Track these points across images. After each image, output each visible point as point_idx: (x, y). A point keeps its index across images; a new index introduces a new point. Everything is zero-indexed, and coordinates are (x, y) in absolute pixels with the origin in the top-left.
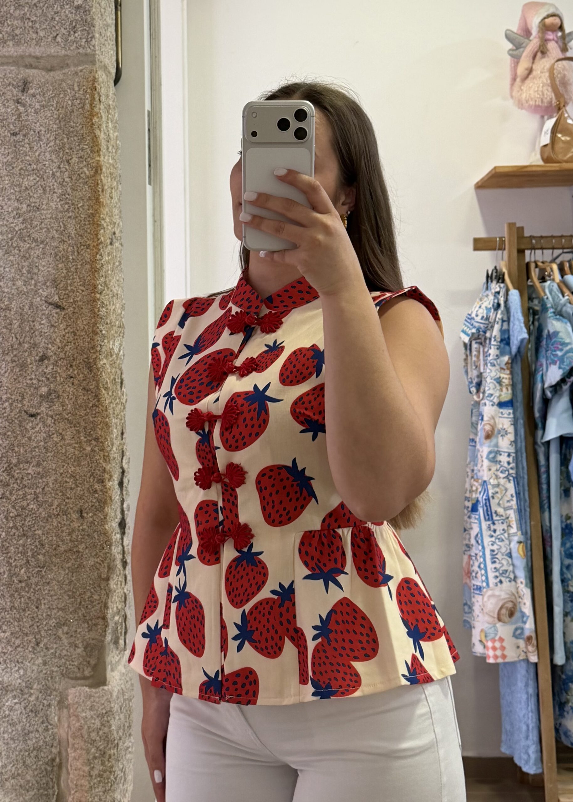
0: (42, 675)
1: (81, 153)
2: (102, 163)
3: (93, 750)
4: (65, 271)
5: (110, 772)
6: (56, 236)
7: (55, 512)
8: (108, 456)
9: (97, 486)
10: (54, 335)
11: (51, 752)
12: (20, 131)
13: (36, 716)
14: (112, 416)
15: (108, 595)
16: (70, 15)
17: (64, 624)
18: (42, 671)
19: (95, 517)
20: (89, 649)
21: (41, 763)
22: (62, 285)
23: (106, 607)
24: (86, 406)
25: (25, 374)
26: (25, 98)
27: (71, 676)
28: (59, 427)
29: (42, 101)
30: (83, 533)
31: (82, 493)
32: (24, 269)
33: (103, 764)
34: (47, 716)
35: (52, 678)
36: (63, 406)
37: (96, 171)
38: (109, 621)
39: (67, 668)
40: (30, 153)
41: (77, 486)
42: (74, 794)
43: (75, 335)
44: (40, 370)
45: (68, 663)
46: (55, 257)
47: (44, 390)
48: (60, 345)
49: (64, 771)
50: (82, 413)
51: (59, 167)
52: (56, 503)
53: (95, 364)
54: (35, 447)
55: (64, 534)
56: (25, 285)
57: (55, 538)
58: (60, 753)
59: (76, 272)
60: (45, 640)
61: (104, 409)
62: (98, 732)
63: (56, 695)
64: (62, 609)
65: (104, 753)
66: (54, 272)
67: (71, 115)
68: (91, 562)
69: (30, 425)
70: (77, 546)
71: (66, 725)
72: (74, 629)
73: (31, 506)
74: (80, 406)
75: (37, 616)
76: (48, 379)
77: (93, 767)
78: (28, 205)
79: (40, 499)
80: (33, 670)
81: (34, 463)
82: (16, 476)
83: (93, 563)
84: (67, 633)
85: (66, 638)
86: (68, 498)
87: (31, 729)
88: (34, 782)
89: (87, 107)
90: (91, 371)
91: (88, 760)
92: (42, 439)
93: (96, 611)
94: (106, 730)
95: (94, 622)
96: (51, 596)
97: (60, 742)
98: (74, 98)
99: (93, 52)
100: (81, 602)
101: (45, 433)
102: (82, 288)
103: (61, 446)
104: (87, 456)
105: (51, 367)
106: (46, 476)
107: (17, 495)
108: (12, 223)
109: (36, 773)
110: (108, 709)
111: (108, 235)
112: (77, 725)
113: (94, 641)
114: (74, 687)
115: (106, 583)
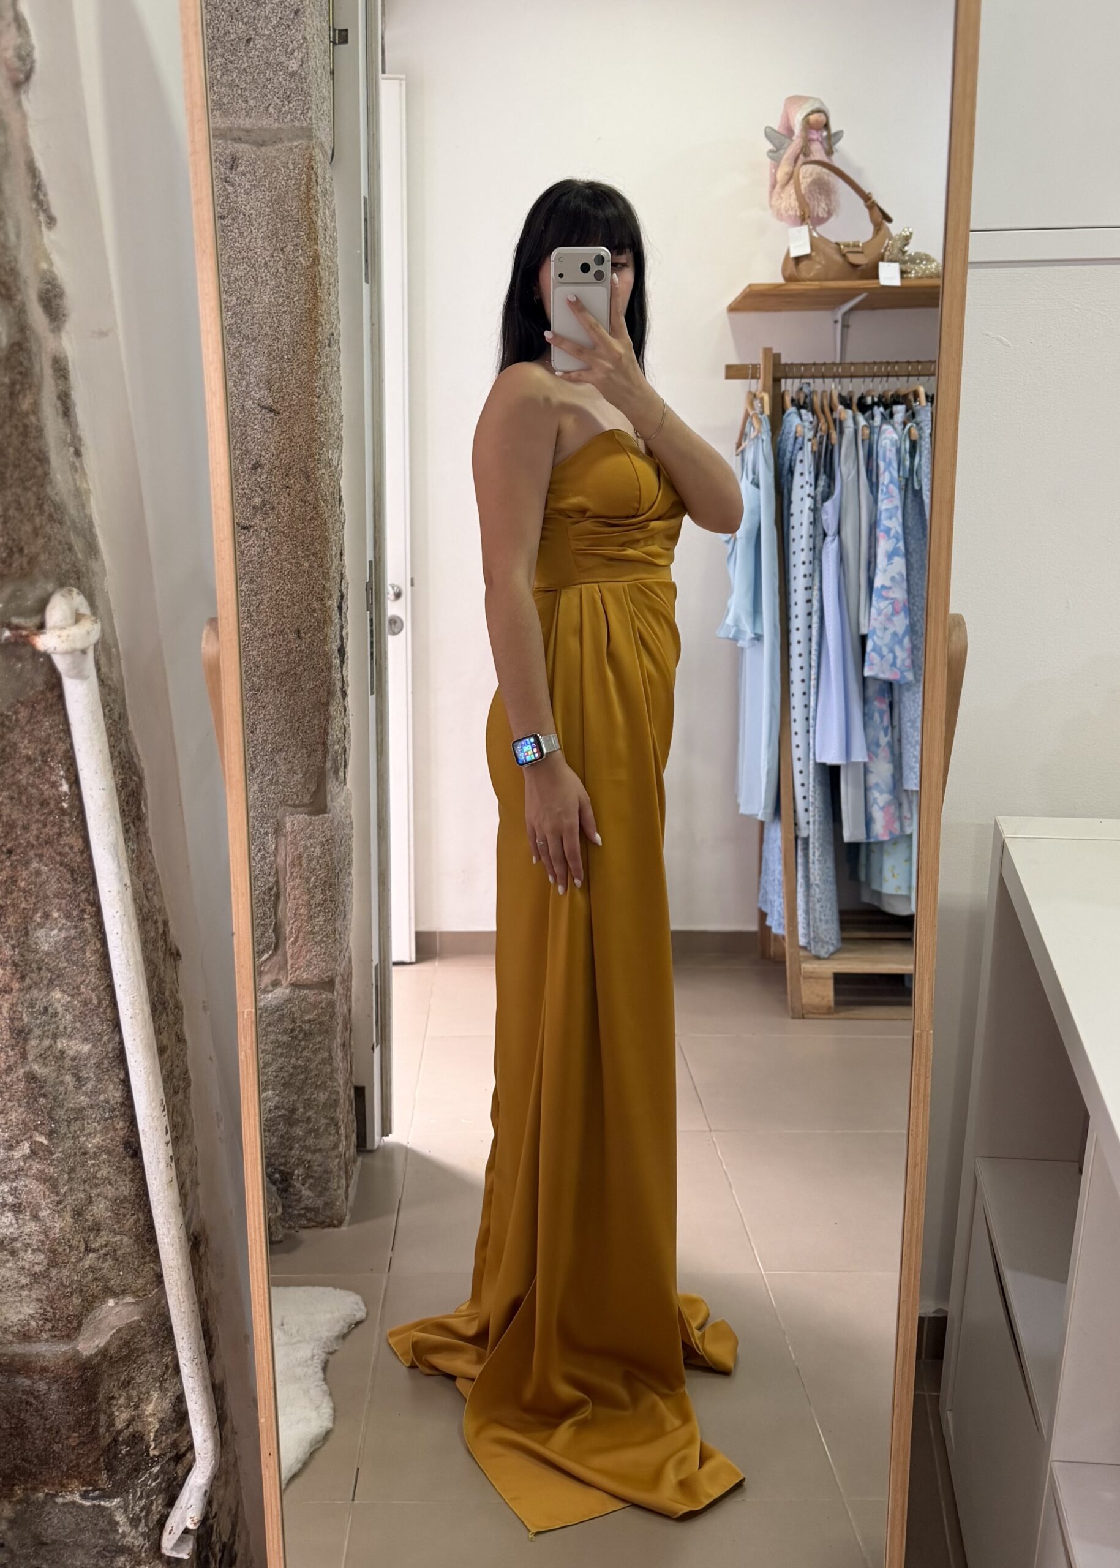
0: (257, 803)
1: (296, 241)
2: (320, 253)
3: (312, 879)
4: (279, 372)
6: (270, 333)
7: (270, 631)
8: (328, 573)
9: (315, 605)
10: (269, 442)
11: (268, 883)
12: (228, 214)
13: (252, 844)
14: (331, 532)
15: (328, 720)
17: (281, 750)
18: (257, 799)
19: (313, 638)
20: (308, 775)
22: (276, 387)
23: (326, 733)
24: (304, 519)
26: (232, 176)
27: (289, 802)
28: (275, 540)
29: (252, 181)
30: (301, 654)
31: (300, 612)
33: (323, 893)
34: (263, 844)
35: (268, 805)
36: (279, 518)
37: (314, 261)
38: (329, 748)
39: (285, 795)
41: (294, 605)
42: (293, 923)
43: (291, 441)
44: (254, 479)
45: (286, 789)
46: (269, 356)
47: (257, 501)
48: (274, 452)
49: (282, 898)
51: (272, 256)
52: (271, 623)
53: (314, 473)
54: (248, 563)
55: (281, 655)
56: (235, 386)
57: (270, 660)
58: (277, 882)
59: (292, 373)
60: (261, 767)
61: (323, 522)
62: (318, 861)
63: (274, 823)
64: (279, 734)
65: (326, 882)
66: (268, 372)
68: (310, 685)
69: (243, 537)
70: (295, 668)
71: (283, 853)
72: (292, 754)
74: (298, 519)
75: (252, 741)
76: (262, 489)
77: (313, 896)
78: (238, 298)
79: (255, 617)
81: (248, 579)
83: (312, 686)
84: (285, 759)
85: (284, 764)
86: (285, 617)
90: (308, 481)
91: (308, 889)
92: (256, 553)
93: (315, 736)
94: (328, 858)
95: (314, 748)
96: (268, 720)
97: (277, 872)
98: (289, 177)
99: (310, 126)
100: (299, 727)
101: (259, 546)
102: (297, 390)
103: (277, 562)
104: (305, 572)
105: (265, 476)
106: (261, 594)
110: (329, 836)
111: (327, 335)
112: (295, 854)
113: (314, 768)
114: (292, 814)
115: (325, 708)
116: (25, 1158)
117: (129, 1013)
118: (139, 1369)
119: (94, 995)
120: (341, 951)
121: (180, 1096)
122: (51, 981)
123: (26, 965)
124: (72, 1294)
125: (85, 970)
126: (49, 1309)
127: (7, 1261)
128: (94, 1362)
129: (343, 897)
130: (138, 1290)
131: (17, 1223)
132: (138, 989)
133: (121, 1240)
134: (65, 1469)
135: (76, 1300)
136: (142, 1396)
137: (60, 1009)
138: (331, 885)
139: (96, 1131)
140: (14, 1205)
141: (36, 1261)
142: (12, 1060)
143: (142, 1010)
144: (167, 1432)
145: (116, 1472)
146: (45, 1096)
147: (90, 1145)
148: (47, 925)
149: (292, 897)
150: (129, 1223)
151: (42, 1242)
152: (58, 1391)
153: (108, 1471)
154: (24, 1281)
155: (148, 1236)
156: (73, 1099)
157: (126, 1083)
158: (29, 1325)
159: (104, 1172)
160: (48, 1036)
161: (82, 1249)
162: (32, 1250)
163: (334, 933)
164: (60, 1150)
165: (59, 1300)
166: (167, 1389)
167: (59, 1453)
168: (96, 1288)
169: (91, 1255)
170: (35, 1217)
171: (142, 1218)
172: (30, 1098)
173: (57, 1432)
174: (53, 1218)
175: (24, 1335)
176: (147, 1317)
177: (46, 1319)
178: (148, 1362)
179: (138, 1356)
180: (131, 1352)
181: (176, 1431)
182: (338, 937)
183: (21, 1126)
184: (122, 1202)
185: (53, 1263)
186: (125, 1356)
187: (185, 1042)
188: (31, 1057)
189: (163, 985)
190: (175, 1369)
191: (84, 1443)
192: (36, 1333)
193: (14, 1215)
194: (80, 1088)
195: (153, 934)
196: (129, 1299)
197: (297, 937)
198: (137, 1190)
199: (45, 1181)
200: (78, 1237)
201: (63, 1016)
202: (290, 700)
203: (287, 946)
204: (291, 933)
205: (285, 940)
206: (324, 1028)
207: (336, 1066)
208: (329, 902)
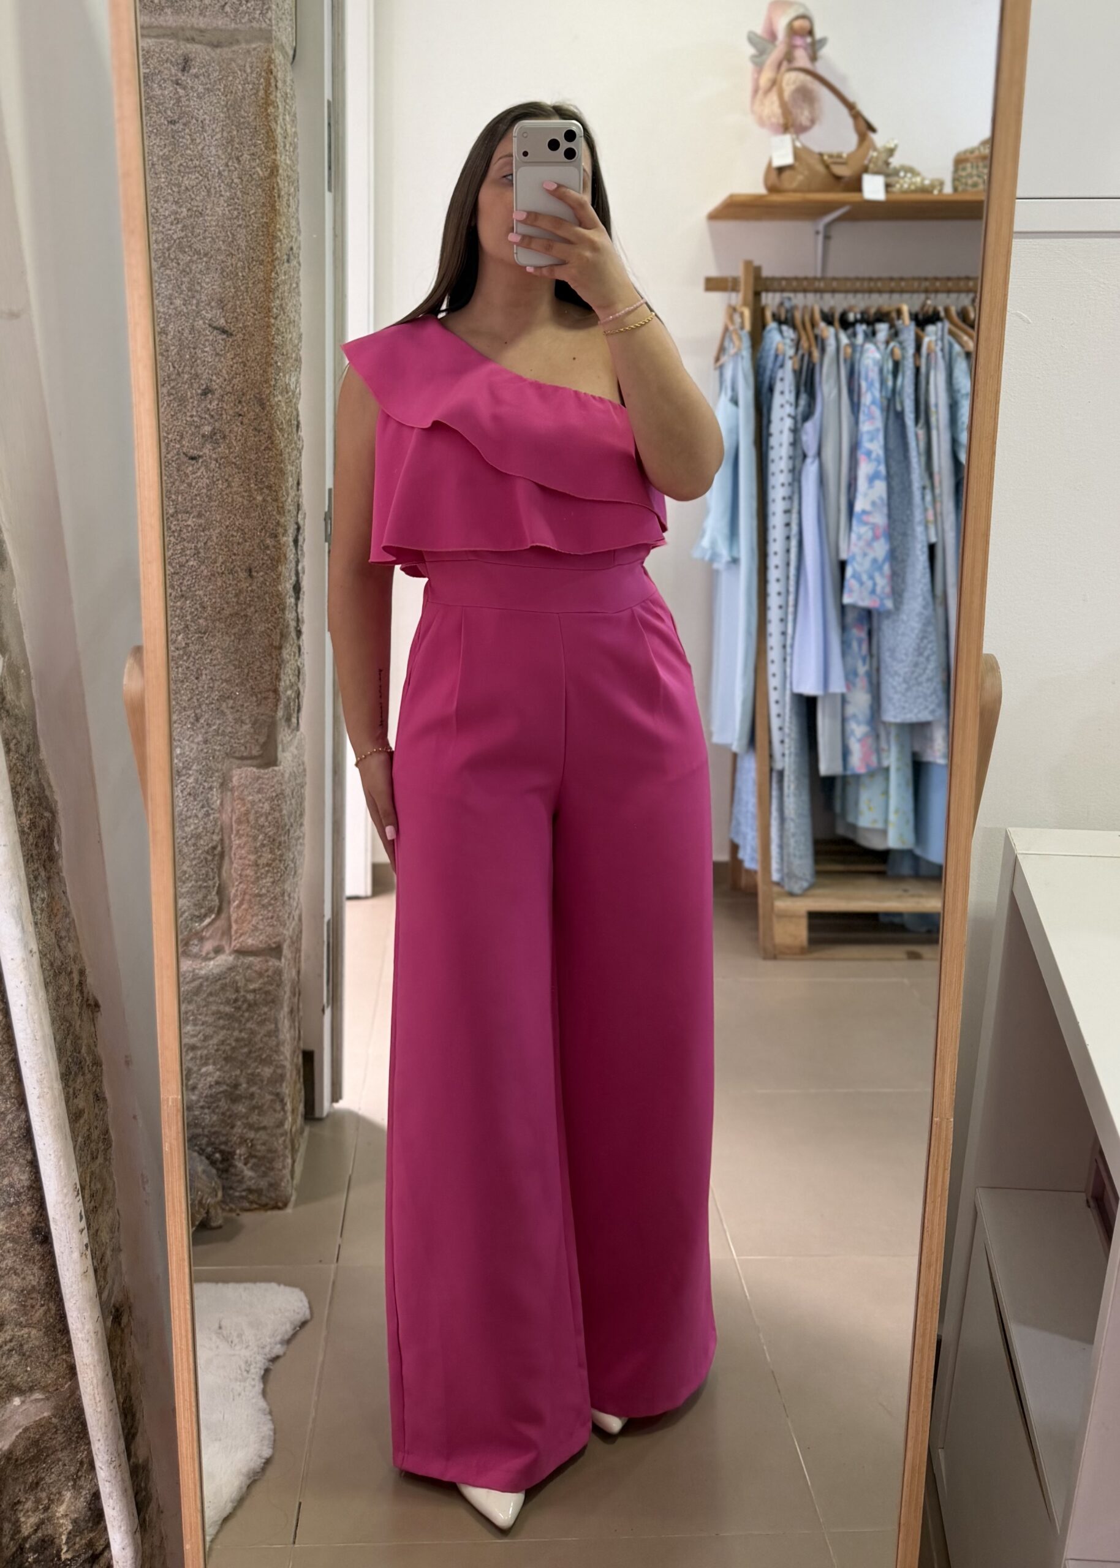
0: (202, 754)
1: (253, 149)
2: (279, 163)
3: (261, 837)
4: (232, 290)
5: (280, 861)
6: (223, 248)
7: (219, 570)
8: (283, 506)
9: (268, 541)
10: (220, 366)
11: (212, 840)
12: (179, 118)
13: (195, 800)
14: (287, 462)
15: (280, 666)
17: (228, 697)
18: (202, 750)
19: (266, 577)
20: (258, 725)
21: (200, 851)
22: (229, 306)
23: (278, 678)
24: (257, 449)
25: (184, 410)
26: (184, 78)
27: (237, 755)
28: (225, 472)
29: (206, 84)
30: (252, 594)
31: (251, 548)
32: (184, 286)
33: (272, 852)
34: (207, 800)
35: (213, 757)
36: (230, 448)
37: (272, 172)
38: (280, 694)
39: (231, 746)
40: (191, 146)
41: (246, 541)
42: (238, 886)
43: (245, 365)
44: (203, 405)
45: (232, 741)
46: (222, 273)
47: (207, 429)
48: (226, 376)
49: (227, 858)
50: (253, 457)
51: (227, 165)
52: (220, 560)
53: (268, 400)
54: (196, 495)
55: (230, 595)
57: (218, 600)
58: (222, 840)
59: (247, 292)
60: (206, 716)
61: (278, 452)
62: (267, 818)
63: (219, 777)
64: (226, 681)
65: (274, 840)
66: (220, 290)
67: (241, 103)
68: (261, 628)
69: (191, 469)
70: (245, 609)
71: (229, 809)
72: (240, 702)
73: (191, 563)
74: (251, 449)
75: (197, 688)
76: (212, 416)
77: (261, 856)
79: (202, 554)
80: (193, 749)
81: (195, 513)
82: (173, 528)
83: (263, 629)
84: (232, 708)
85: (232, 713)
86: (235, 554)
87: (189, 814)
88: (192, 873)
89: (261, 93)
90: (263, 408)
91: (255, 848)
92: (204, 485)
93: (266, 682)
94: (277, 814)
95: (263, 695)
96: (214, 665)
98: (246, 82)
99: (269, 27)
100: (248, 673)
101: (208, 478)
102: (252, 310)
103: (227, 494)
104: (257, 507)
105: (216, 402)
106: (209, 529)
107: (174, 550)
108: (170, 230)
109: (194, 863)
110: (279, 791)
111: (285, 250)
112: (243, 809)
113: (263, 717)
114: (239, 767)
115: (277, 652)
117: (37, 1092)
118: (50, 1468)
120: (290, 914)
121: (100, 1160)
129: (293, 853)
130: (48, 1386)
133: (29, 1333)
136: (52, 1496)
138: (280, 843)
143: (51, 1088)
144: (81, 1533)
149: (238, 856)
150: (38, 1314)
155: (60, 1326)
157: (33, 1163)
159: (8, 1262)
163: (283, 895)
166: (81, 1487)
171: (54, 1308)
176: (59, 1412)
178: (59, 1460)
179: (48, 1456)
180: (40, 1451)
181: (91, 1531)
182: (286, 898)
184: (29, 1293)
186: (33, 1456)
187: (105, 1099)
189: (78, 1042)
195: (66, 989)
196: (38, 1395)
197: (243, 900)
202: (239, 643)
203: (232, 909)
204: (236, 896)
205: (229, 902)
206: (270, 998)
207: (281, 1037)
208: (277, 861)
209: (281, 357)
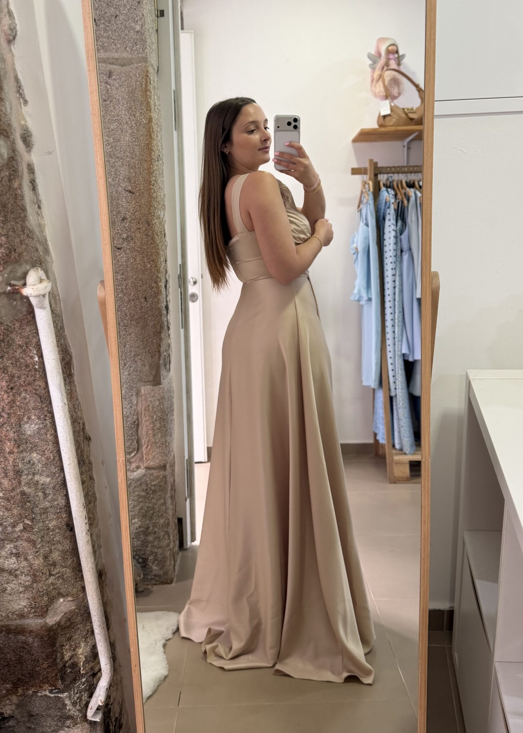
0: (128, 380)
1: (141, 111)
2: (152, 117)
3: (155, 417)
4: (134, 174)
5: (164, 427)
6: (129, 155)
7: (132, 298)
8: (159, 270)
9: (154, 285)
10: (129, 207)
11: (134, 419)
12: (108, 99)
13: (125, 400)
14: (160, 250)
15: (161, 340)
16: (133, 36)
18: (127, 378)
19: (153, 301)
20: (152, 367)
21: (128, 424)
22: (133, 181)
23: (160, 346)
24: (147, 244)
25: (114, 227)
26: (110, 81)
27: (143, 380)
28: (133, 254)
29: (119, 83)
30: (147, 309)
31: (146, 288)
33: (160, 423)
34: (131, 400)
35: (133, 381)
36: (135, 244)
37: (149, 121)
38: (162, 353)
39: (141, 376)
40: (114, 111)
41: (143, 285)
42: (146, 438)
43: (140, 207)
44: (123, 225)
45: (141, 374)
46: (129, 166)
47: (125, 236)
48: (132, 212)
49: (140, 426)
50: (145, 247)
52: (133, 294)
53: (151, 222)
54: (121, 265)
55: (137, 309)
56: (113, 181)
57: (132, 312)
58: (138, 418)
59: (140, 174)
60: (129, 363)
61: (156, 245)
62: (157, 408)
63: (136, 390)
64: (137, 347)
65: (161, 418)
66: (129, 174)
67: (135, 91)
68: (152, 324)
69: (118, 253)
70: (144, 316)
71: (141, 405)
72: (144, 357)
74: (144, 244)
75: (125, 351)
76: (127, 230)
77: (155, 425)
79: (124, 292)
80: (123, 378)
81: (121, 273)
84: (140, 359)
85: (140, 362)
86: (139, 291)
89: (144, 86)
90: (149, 226)
92: (124, 261)
93: (155, 348)
94: (162, 406)
95: (154, 354)
96: (132, 341)
97: (138, 413)
98: (137, 81)
99: (146, 57)
100: (147, 344)
101: (126, 257)
102: (143, 182)
103: (134, 264)
104: (148, 269)
105: (128, 224)
106: (127, 280)
110: (162, 396)
111: (156, 155)
112: (146, 405)
113: (154, 363)
114: (144, 386)
115: (159, 334)
116: (21, 531)
117: (68, 463)
118: (75, 632)
119: (51, 455)
120: (169, 452)
121: (92, 505)
122: (32, 448)
123: (20, 441)
124: (43, 595)
125: (47, 443)
126: (33, 603)
127: (13, 580)
128: (54, 628)
129: (170, 426)
130: (74, 594)
131: (18, 562)
132: (72, 451)
133: (66, 571)
134: (41, 679)
135: (46, 598)
136: (76, 645)
137: (36, 461)
138: (163, 420)
139: (53, 519)
140: (16, 554)
141: (27, 580)
142: (15, 485)
143: (74, 461)
144: (89, 662)
145: (65, 681)
146: (29, 502)
147: (51, 525)
148: (30, 423)
150: (69, 562)
151: (29, 571)
152: (38, 642)
153: (62, 680)
154: (21, 589)
155: (78, 568)
156: (43, 503)
157: (67, 496)
158: (24, 610)
159: (57, 539)
160: (30, 474)
161: (48, 575)
162: (25, 575)
163: (166, 442)
164: (37, 527)
165: (38, 598)
166: (89, 641)
167: (38, 672)
168: (54, 593)
169: (52, 577)
170: (26, 559)
171: (76, 560)
172: (23, 503)
173: (38, 662)
174: (34, 559)
175: (22, 615)
176: (78, 607)
177: (32, 608)
178: (79, 628)
179: (74, 626)
180: (71, 624)
181: (93, 662)
182: (168, 444)
183: (19, 516)
184: (65, 552)
185: (35, 581)
186: (68, 625)
187: (94, 480)
188: (23, 484)
189: (83, 452)
190: (92, 633)
191: (50, 666)
192: (27, 614)
193: (16, 559)
194: (46, 498)
195: (78, 428)
196: (70, 599)
197: (148, 445)
198: (73, 546)
199: (30, 542)
200: (46, 568)
201: (37, 465)
202: (142, 331)
203: (143, 449)
204: (145, 443)
205: (142, 446)
206: (162, 488)
207: (167, 506)
208: (163, 428)
209: (156, 203)
